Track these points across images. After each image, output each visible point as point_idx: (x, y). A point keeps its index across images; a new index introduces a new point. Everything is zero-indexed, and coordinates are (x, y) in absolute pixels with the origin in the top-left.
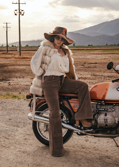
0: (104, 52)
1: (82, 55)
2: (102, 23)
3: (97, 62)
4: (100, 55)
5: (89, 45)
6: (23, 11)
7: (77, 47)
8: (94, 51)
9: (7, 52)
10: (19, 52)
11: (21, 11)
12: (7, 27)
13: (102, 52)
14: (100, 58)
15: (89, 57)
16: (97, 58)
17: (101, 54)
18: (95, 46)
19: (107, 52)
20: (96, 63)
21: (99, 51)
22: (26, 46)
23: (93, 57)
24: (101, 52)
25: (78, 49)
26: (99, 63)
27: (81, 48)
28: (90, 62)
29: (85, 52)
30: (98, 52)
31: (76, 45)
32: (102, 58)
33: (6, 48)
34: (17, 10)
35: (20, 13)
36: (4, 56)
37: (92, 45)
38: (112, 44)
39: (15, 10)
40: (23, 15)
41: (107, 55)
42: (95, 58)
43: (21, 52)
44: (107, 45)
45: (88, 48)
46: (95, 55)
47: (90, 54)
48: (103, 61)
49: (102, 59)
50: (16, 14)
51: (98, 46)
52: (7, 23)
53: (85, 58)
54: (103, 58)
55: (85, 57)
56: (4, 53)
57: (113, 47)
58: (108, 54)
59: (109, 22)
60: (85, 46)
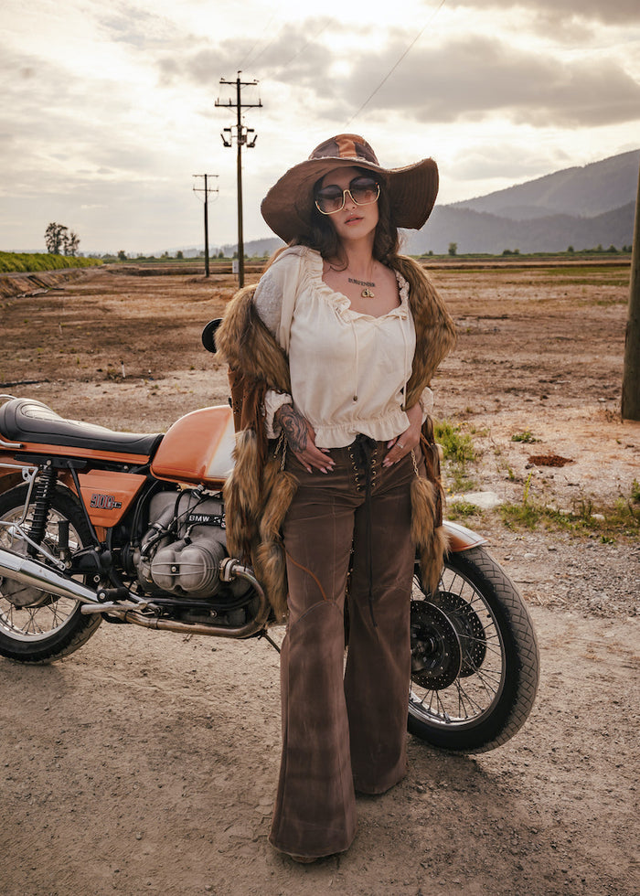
0: (548, 277)
1: (465, 287)
2: (556, 173)
3: (510, 313)
4: (531, 288)
5: (507, 253)
6: (252, 131)
7: (463, 258)
8: (518, 272)
9: (205, 275)
10: (237, 276)
11: (244, 132)
12: (206, 190)
13: (545, 275)
14: (526, 298)
15: (488, 293)
16: (516, 298)
17: (538, 284)
18: (529, 255)
19: (561, 277)
20: (504, 317)
21: (536, 271)
23: (504, 296)
25: (460, 264)
26: (516, 318)
27: (477, 261)
28: (485, 311)
29: (482, 277)
30: (532, 275)
31: (458, 252)
32: (533, 298)
33: (204, 263)
34: (229, 130)
35: (241, 138)
36: (191, 290)
37: (516, 253)
38: (589, 247)
39: (225, 130)
40: (252, 145)
41: (556, 288)
42: (509, 297)
43: (245, 275)
44: (571, 249)
45: (501, 261)
46: (512, 289)
47: (496, 284)
48: (531, 308)
49: (532, 302)
50: (226, 145)
51: (541, 256)
52: (206, 176)
53: (472, 297)
54: (539, 298)
55: (473, 294)
56: (195, 281)
57: (591, 260)
58: (562, 282)
59: (580, 167)
60: (491, 256)
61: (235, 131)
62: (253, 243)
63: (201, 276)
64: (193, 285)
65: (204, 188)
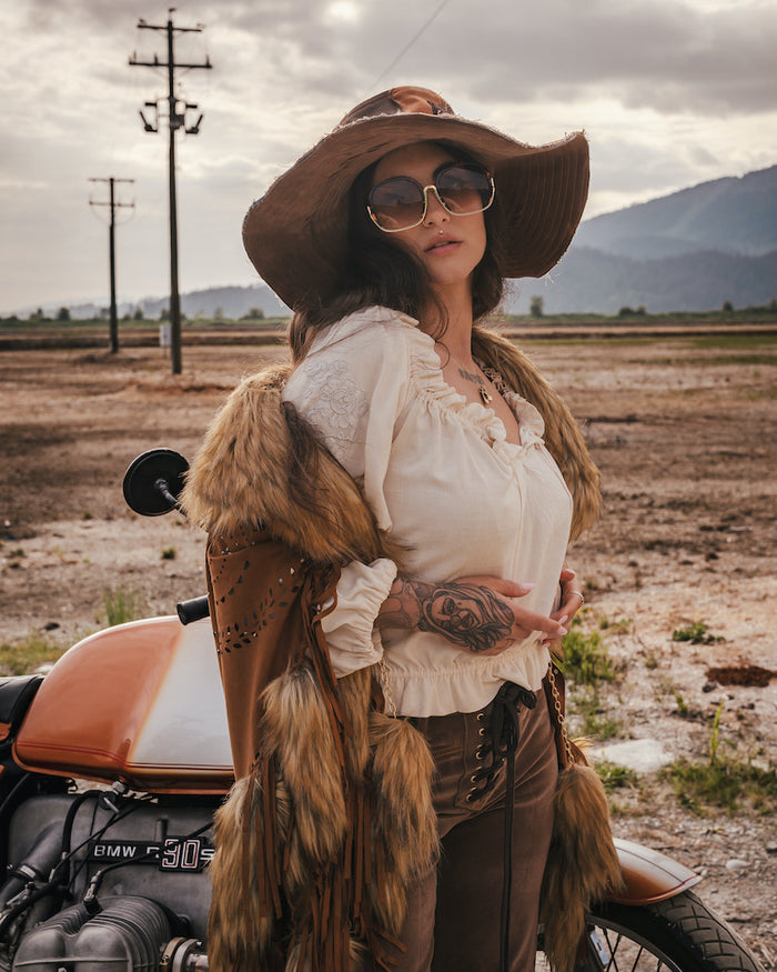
0: (698, 353)
1: (562, 369)
2: (700, 186)
3: (640, 412)
4: (671, 371)
5: (626, 312)
6: (195, 107)
7: (555, 320)
8: (645, 344)
9: (109, 350)
10: (169, 351)
11: (180, 109)
12: (112, 205)
13: (692, 348)
14: (663, 388)
15: (601, 379)
16: (648, 386)
17: (680, 363)
18: (662, 316)
19: (717, 352)
20: (631, 419)
21: (676, 343)
22: (246, 318)
23: (627, 384)
24: (685, 353)
25: (549, 331)
26: (650, 421)
27: (577, 325)
28: (599, 409)
29: (587, 352)
30: (669, 348)
31: (547, 310)
32: (676, 387)
33: (107, 328)
34: (155, 105)
35: (176, 120)
36: (83, 376)
37: (641, 312)
38: (758, 304)
39: (148, 104)
40: (194, 131)
41: (712, 370)
42: (637, 386)
43: (185, 350)
44: (728, 307)
45: (617, 325)
46: (640, 371)
47: (613, 363)
48: (674, 403)
49: (674, 394)
50: (149, 128)
51: (680, 318)
52: (112, 180)
53: (576, 385)
54: (686, 386)
55: (577, 380)
56: (91, 360)
57: (762, 323)
58: (719, 361)
59: (735, 178)
60: (600, 317)
61: (164, 106)
62: (195, 295)
63: (103, 351)
64: (88, 367)
65: (108, 200)
